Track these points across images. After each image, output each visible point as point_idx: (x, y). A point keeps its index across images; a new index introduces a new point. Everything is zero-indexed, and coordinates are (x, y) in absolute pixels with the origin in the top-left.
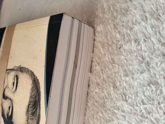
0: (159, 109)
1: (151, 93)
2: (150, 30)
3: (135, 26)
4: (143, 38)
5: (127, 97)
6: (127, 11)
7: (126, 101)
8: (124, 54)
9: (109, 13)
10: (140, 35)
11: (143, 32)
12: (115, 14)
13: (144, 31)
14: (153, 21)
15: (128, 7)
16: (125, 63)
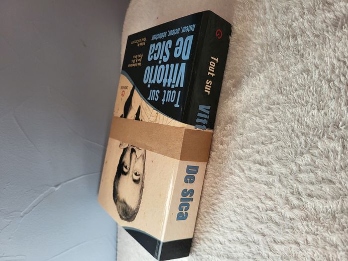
0: (309, 92)
1: (303, 80)
2: (306, 24)
3: (294, 23)
4: (300, 33)
5: (282, 89)
6: (287, 9)
7: (281, 93)
8: (282, 50)
9: (271, 13)
10: (298, 31)
11: (300, 28)
12: (276, 13)
13: (302, 27)
14: (310, 17)
15: (289, 5)
16: (282, 59)
